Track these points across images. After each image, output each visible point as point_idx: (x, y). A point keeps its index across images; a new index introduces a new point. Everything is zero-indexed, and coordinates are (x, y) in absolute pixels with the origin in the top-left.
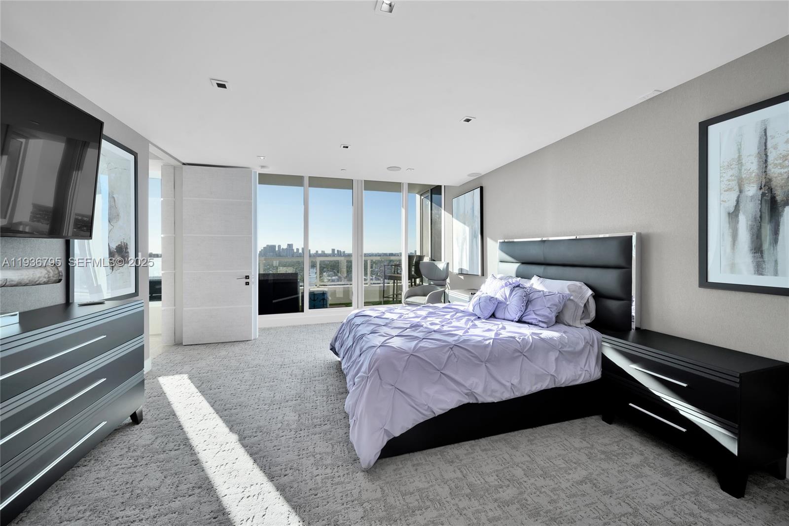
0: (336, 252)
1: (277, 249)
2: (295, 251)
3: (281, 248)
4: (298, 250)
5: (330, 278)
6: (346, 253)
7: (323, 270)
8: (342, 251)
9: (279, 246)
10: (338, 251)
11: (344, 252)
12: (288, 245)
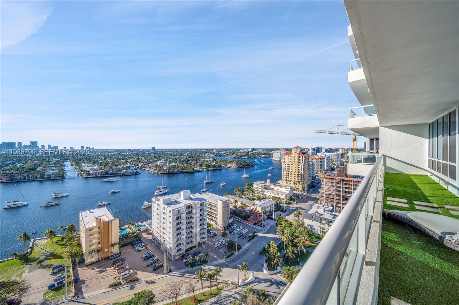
0: (85, 148)
1: (17, 146)
2: (40, 147)
3: (23, 145)
4: (43, 147)
5: (92, 168)
6: (94, 149)
7: (78, 162)
8: (91, 148)
9: (20, 144)
10: (87, 148)
11: (93, 148)
12: (31, 142)
